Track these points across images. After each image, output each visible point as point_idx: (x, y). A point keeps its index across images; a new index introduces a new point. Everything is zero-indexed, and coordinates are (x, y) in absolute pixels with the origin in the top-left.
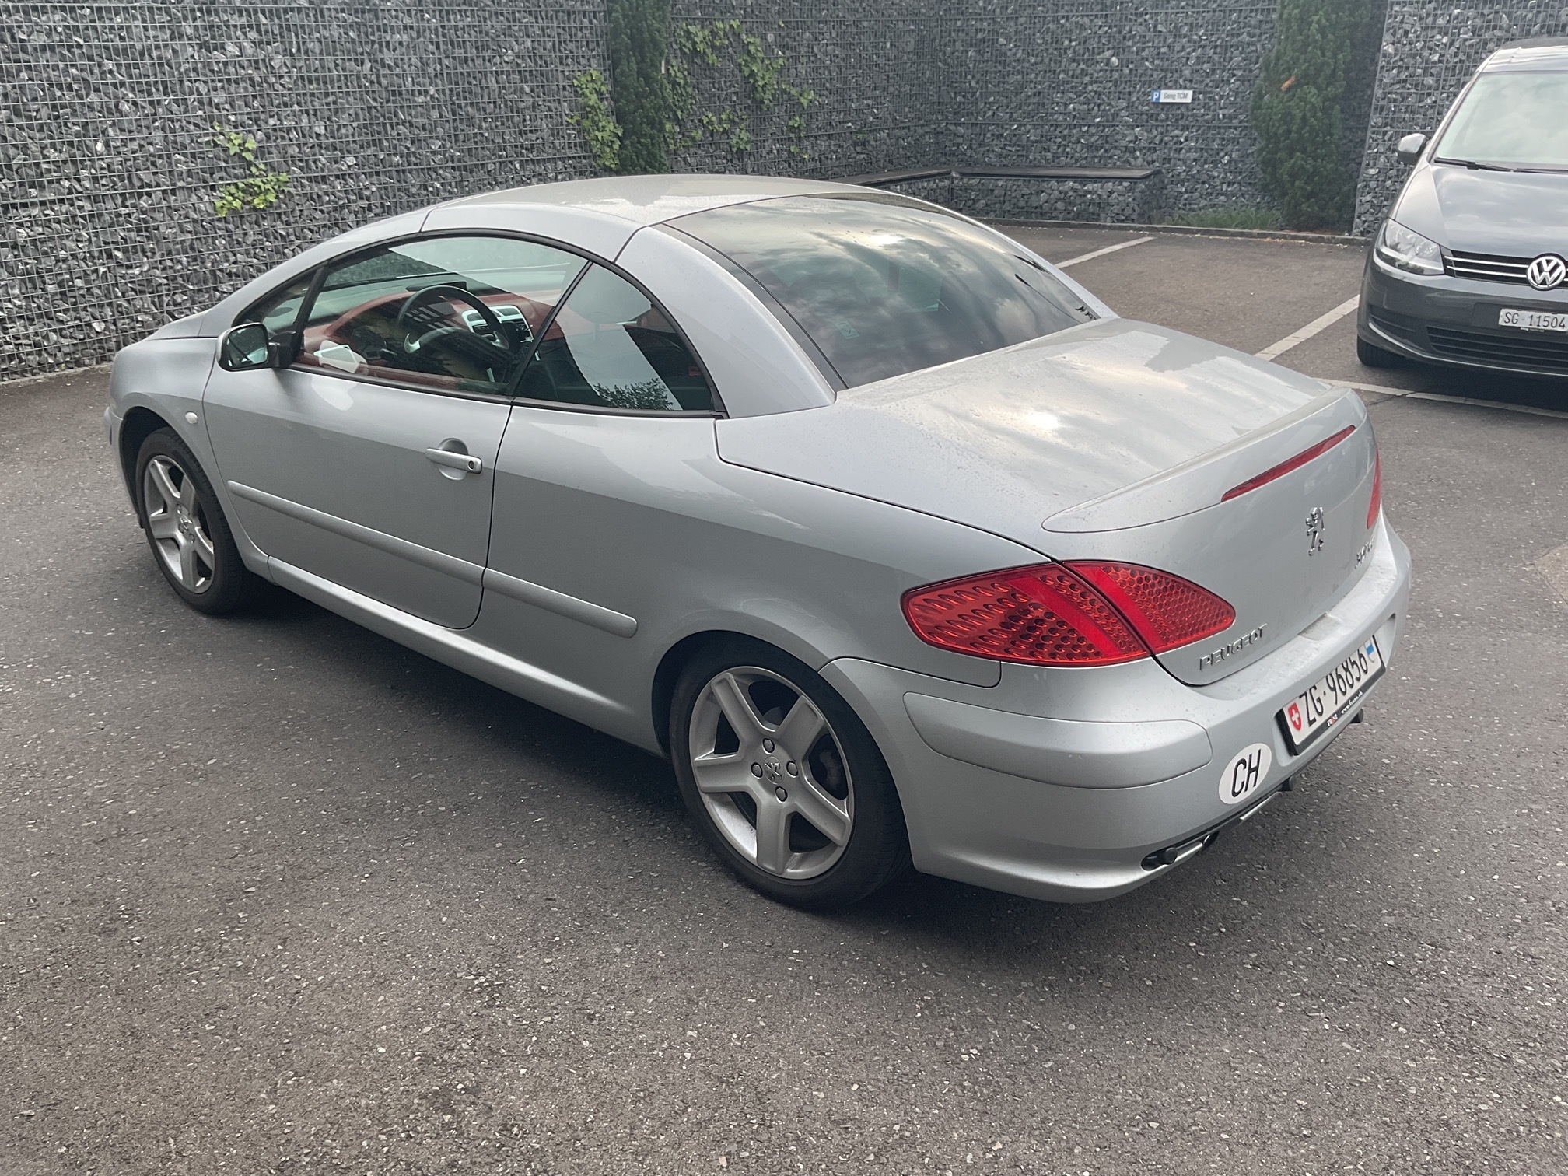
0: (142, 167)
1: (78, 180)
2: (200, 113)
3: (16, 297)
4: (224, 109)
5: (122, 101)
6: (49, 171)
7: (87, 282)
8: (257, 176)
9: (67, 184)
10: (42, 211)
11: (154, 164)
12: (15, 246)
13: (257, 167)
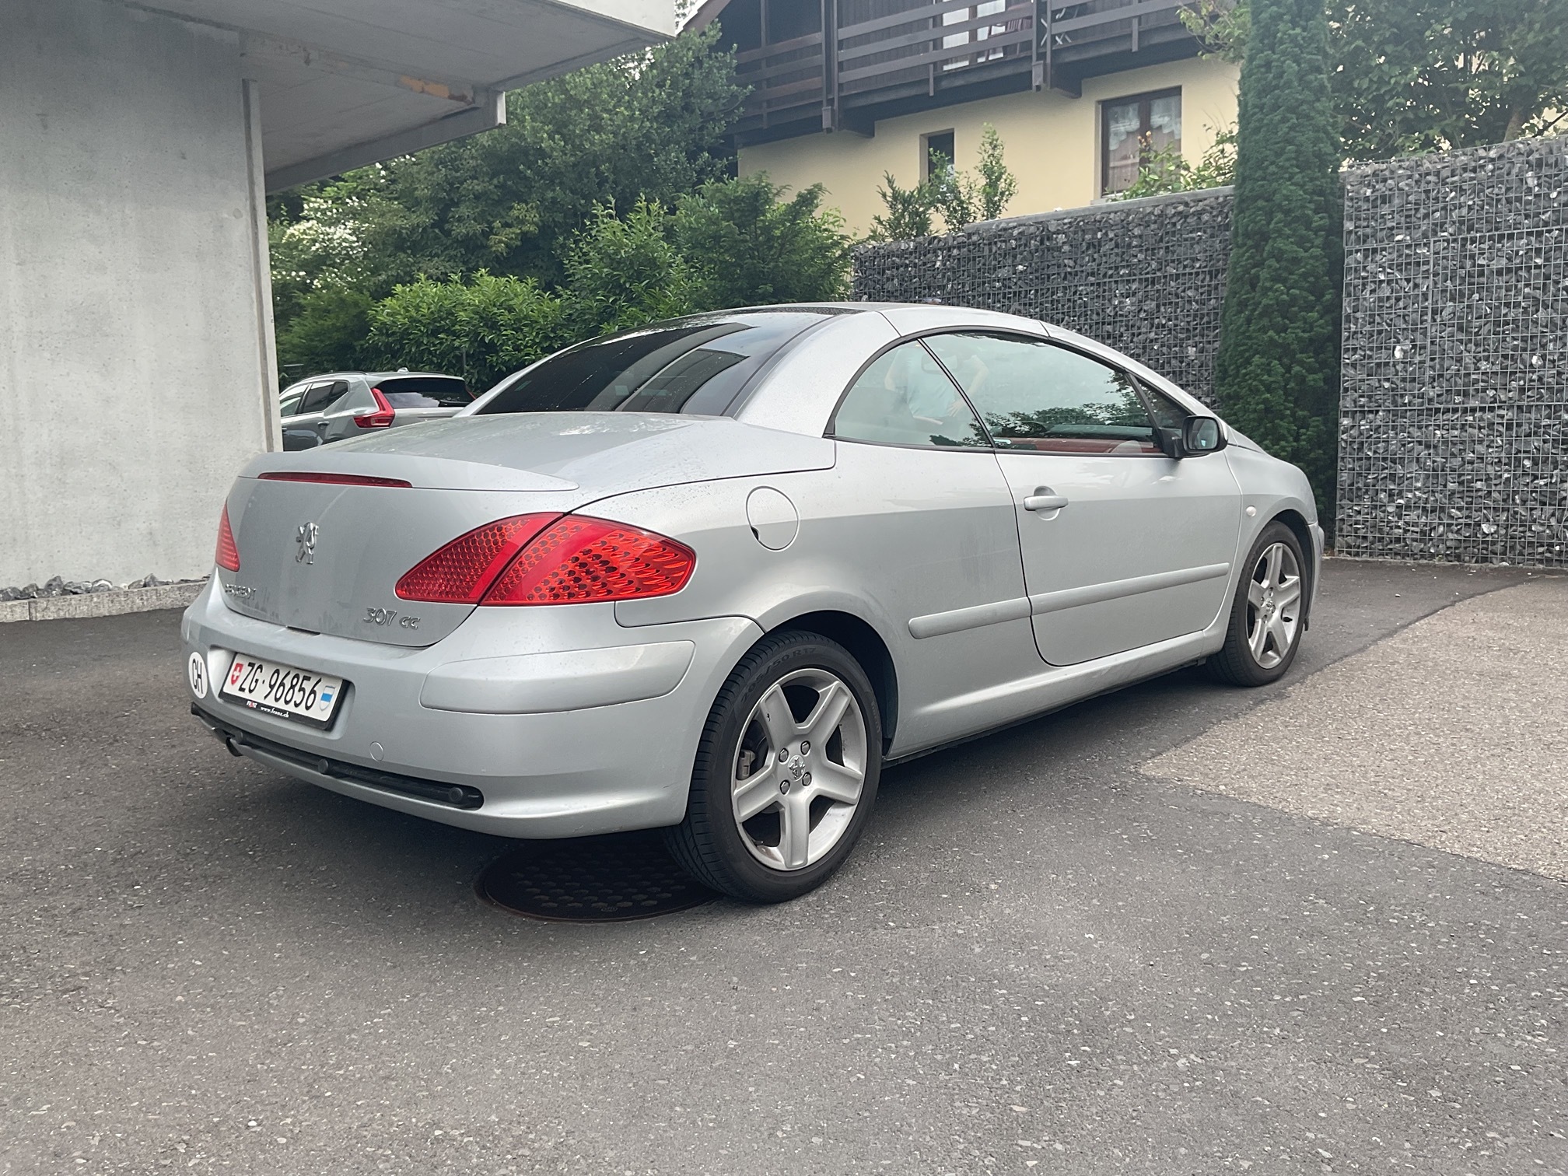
1: (1505, 391)
3: (1418, 489)
6: (1477, 381)
7: (1489, 486)
9: (1491, 393)
12: (1428, 447)
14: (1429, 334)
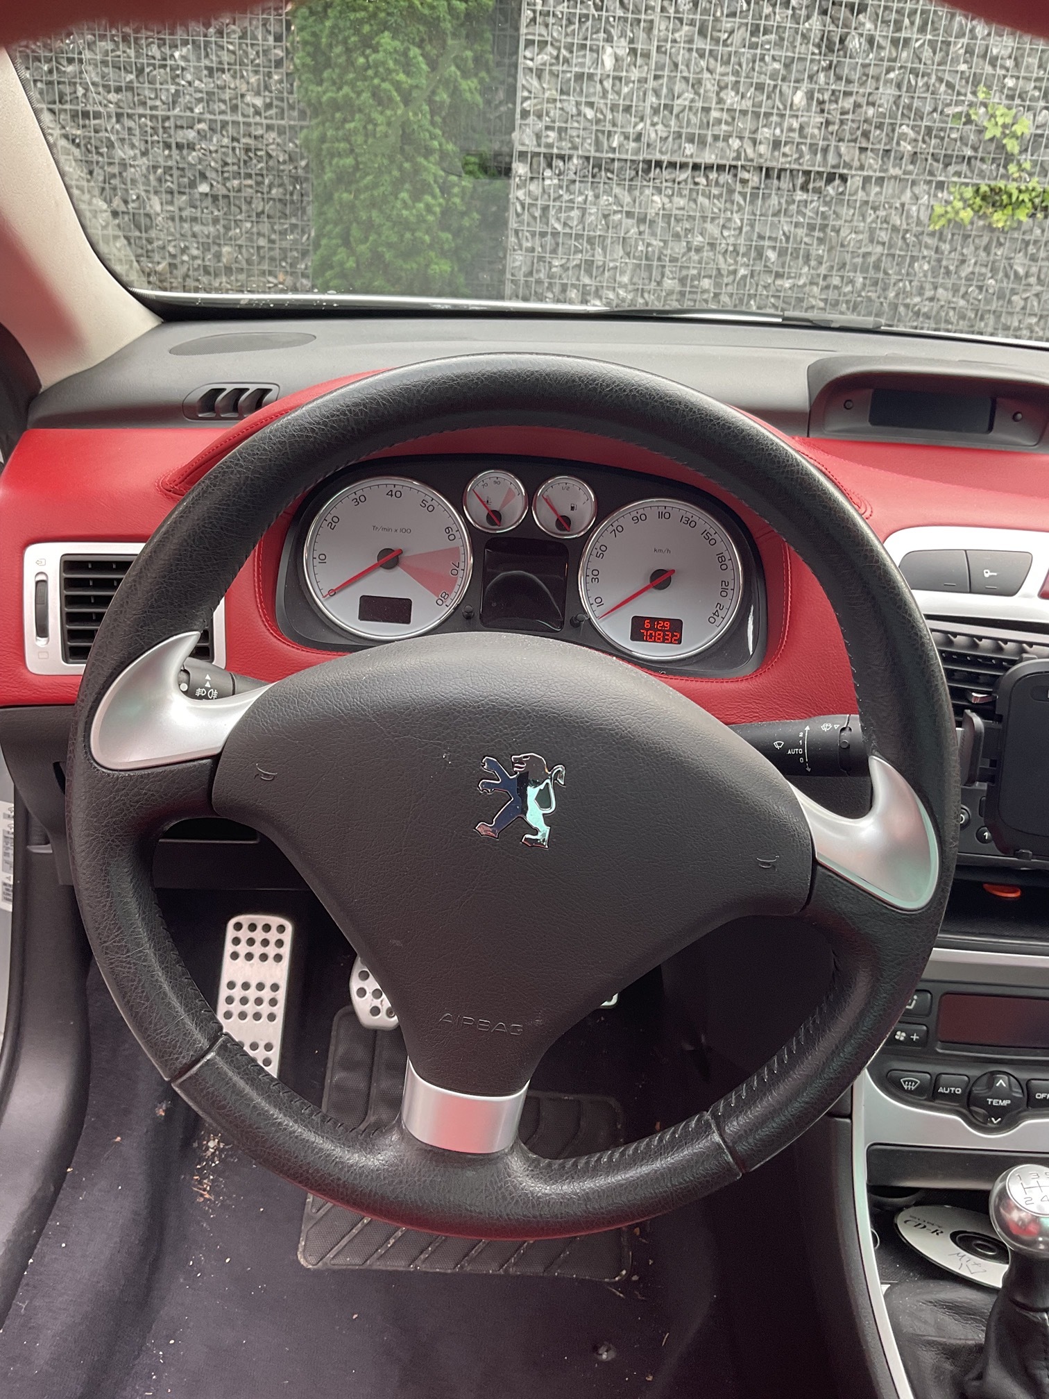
0: (847, 136)
1: (754, 142)
2: (963, 67)
3: (624, 286)
4: (1002, 67)
5: (853, 33)
6: (719, 121)
7: (717, 285)
8: (1014, 180)
9: (735, 143)
10: (693, 177)
11: (866, 135)
12: (642, 220)
13: (1019, 164)
14: (655, 32)
